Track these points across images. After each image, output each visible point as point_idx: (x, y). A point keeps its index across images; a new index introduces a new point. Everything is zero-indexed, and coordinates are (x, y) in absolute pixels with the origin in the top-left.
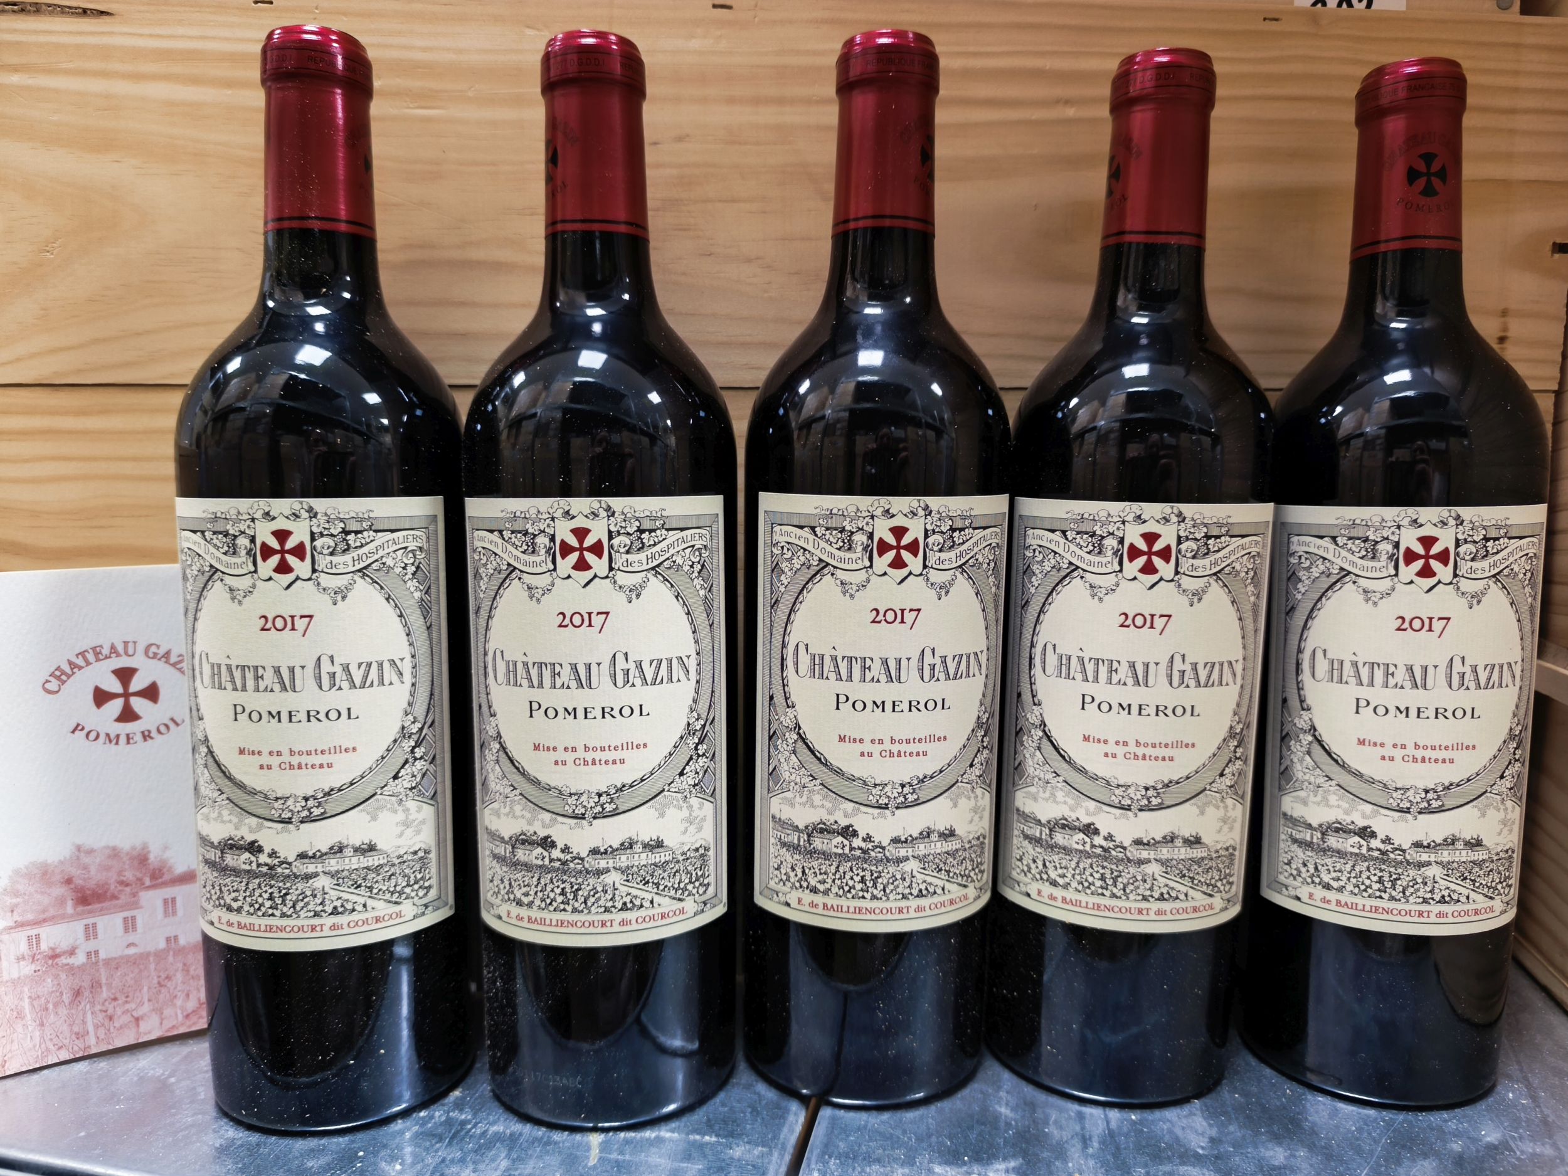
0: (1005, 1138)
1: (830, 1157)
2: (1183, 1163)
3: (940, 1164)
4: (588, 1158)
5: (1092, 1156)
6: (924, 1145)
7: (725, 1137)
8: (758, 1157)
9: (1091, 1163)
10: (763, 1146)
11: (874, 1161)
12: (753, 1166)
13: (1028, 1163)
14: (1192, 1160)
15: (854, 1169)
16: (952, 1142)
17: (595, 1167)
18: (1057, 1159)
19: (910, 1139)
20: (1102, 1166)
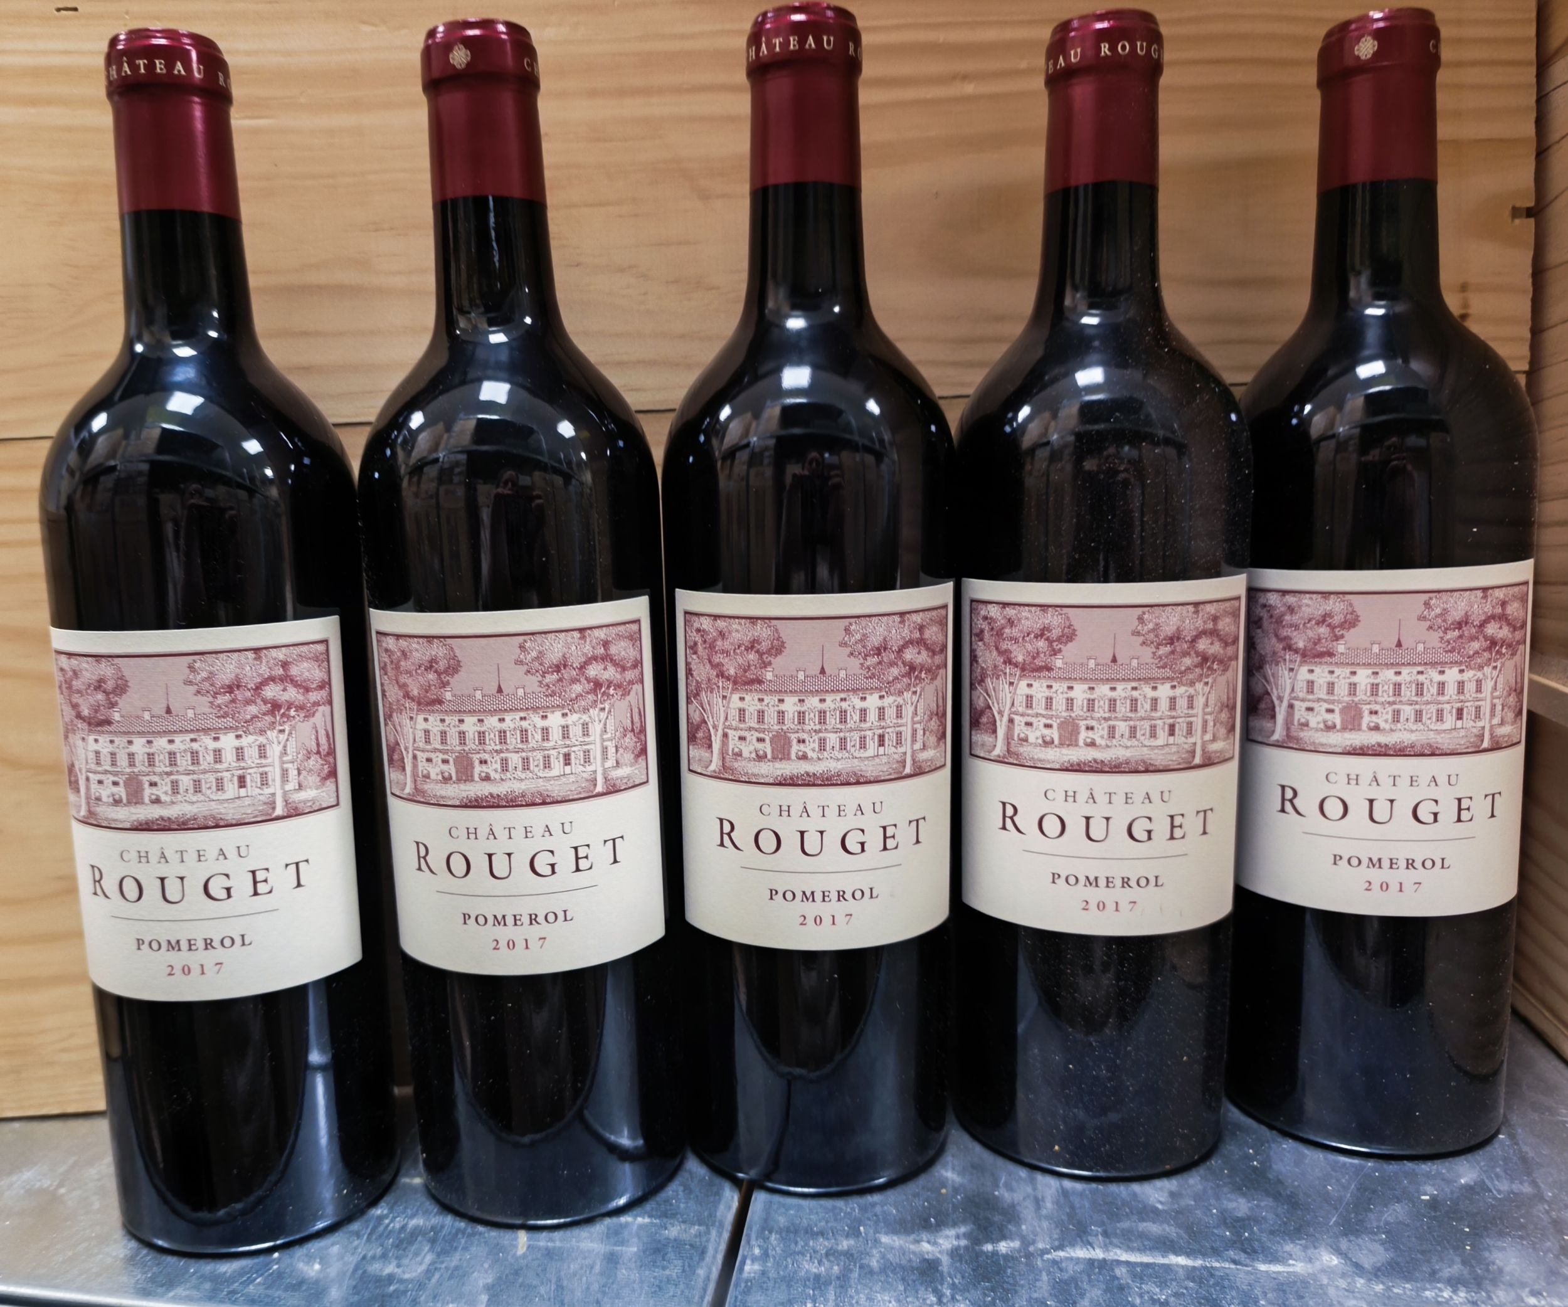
0: (953, 1204)
1: (770, 1232)
2: (1142, 1220)
3: (886, 1234)
4: (516, 1246)
5: (1047, 1217)
6: (869, 1215)
7: (659, 1217)
8: (696, 1236)
9: (1045, 1224)
10: (700, 1225)
11: (817, 1234)
12: (691, 1245)
13: (979, 1227)
14: (1151, 1215)
15: (796, 1243)
16: (898, 1211)
17: (524, 1256)
18: (1009, 1222)
19: (853, 1209)
20: (1057, 1227)
